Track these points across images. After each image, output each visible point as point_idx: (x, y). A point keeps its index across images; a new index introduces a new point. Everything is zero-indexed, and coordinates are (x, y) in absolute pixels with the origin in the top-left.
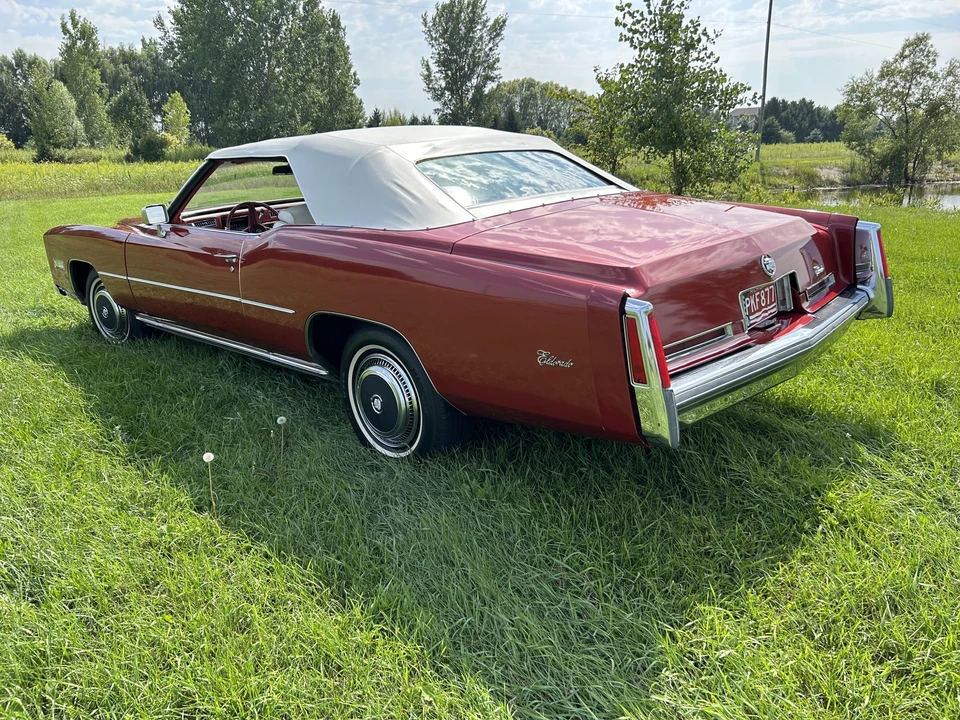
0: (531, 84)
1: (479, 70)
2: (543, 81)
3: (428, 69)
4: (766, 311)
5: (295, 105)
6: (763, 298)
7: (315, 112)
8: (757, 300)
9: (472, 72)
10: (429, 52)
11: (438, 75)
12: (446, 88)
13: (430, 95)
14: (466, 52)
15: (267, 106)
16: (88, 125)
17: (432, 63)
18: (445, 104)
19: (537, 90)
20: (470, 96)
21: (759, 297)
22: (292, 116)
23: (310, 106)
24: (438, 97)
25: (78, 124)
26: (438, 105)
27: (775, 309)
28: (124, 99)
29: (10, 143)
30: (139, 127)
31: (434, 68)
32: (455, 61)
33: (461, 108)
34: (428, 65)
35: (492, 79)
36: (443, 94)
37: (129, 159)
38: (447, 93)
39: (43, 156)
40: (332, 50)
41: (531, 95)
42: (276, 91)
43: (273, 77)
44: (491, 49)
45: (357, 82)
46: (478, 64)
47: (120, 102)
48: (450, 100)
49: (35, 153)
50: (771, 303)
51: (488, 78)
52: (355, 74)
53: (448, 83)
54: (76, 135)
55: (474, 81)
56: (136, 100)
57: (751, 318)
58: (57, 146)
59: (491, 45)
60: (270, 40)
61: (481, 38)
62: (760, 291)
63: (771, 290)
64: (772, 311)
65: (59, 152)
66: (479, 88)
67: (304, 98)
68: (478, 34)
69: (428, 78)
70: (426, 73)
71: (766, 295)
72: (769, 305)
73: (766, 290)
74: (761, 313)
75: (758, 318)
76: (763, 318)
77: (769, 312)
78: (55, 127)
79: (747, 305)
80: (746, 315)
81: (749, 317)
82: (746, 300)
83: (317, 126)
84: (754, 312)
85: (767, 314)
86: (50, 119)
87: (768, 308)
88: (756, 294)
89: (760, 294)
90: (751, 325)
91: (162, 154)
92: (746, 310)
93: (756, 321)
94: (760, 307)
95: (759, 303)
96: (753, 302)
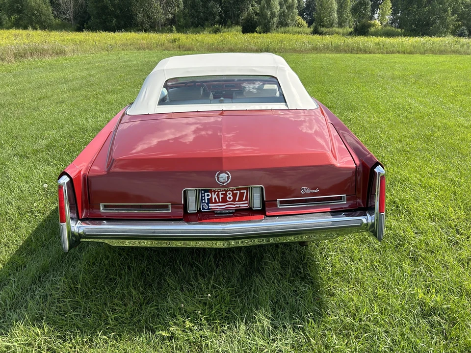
4: (234, 205)
5: (450, 5)
6: (230, 196)
8: (221, 196)
21: (225, 195)
22: (446, 11)
25: (335, 15)
27: (247, 205)
29: (306, 25)
37: (350, 34)
39: (316, 32)
47: (357, 4)
49: (312, 29)
50: (241, 199)
54: (333, 21)
57: (210, 205)
58: (323, 26)
62: (227, 192)
63: (242, 195)
64: (241, 205)
65: (324, 30)
71: (234, 195)
72: (237, 201)
73: (234, 192)
74: (225, 204)
75: (221, 207)
76: (226, 208)
77: (236, 205)
78: (325, 17)
79: (206, 198)
80: (205, 202)
81: (207, 204)
82: (206, 194)
83: (462, 17)
84: (216, 202)
85: (235, 206)
86: (324, 13)
87: (236, 203)
88: (220, 193)
89: (226, 193)
90: (209, 209)
91: (368, 32)
92: (205, 200)
93: (219, 207)
94: (224, 200)
95: (224, 198)
96: (215, 196)
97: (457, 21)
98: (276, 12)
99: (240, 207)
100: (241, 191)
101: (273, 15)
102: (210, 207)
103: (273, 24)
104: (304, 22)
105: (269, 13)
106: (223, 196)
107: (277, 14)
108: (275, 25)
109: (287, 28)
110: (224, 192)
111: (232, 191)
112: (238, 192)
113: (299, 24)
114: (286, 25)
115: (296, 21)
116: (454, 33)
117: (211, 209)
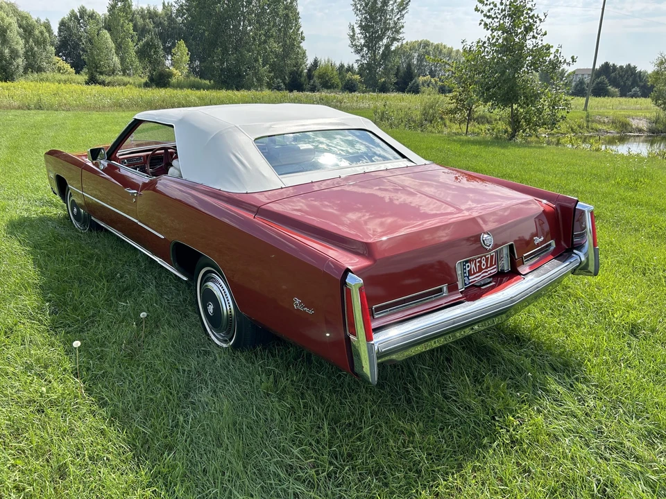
0: (426, 44)
1: (389, 33)
2: (436, 43)
3: (353, 30)
4: (487, 272)
5: (259, 53)
6: (484, 262)
7: (273, 59)
8: (478, 264)
9: (384, 34)
10: (355, 19)
11: (359, 36)
12: (364, 45)
13: (353, 50)
14: (381, 20)
15: (240, 53)
16: (122, 60)
17: (356, 26)
18: (363, 56)
19: (430, 48)
20: (381, 52)
21: (480, 262)
22: (257, 60)
23: (269, 55)
24: (358, 52)
25: (116, 59)
26: (358, 57)
27: (495, 270)
28: (147, 44)
29: (73, 70)
30: (156, 63)
31: (357, 30)
32: (372, 26)
33: (375, 60)
34: (353, 28)
35: (398, 40)
36: (362, 50)
37: (146, 85)
38: (365, 49)
39: (92, 80)
40: (287, 15)
41: (426, 52)
42: (246, 43)
43: (245, 33)
44: (398, 19)
45: (303, 39)
46: (388, 29)
47: (144, 46)
48: (367, 54)
49: (86, 77)
50: (491, 265)
51: (394, 39)
52: (302, 33)
53: (366, 42)
54: (114, 66)
55: (385, 41)
56: (155, 45)
57: (470, 278)
58: (101, 73)
59: (398, 16)
60: (246, 7)
61: (393, 9)
62: (481, 257)
63: (492, 257)
64: (492, 271)
65: (102, 77)
66: (387, 47)
67: (265, 49)
68: (390, 8)
69: (352, 37)
70: (352, 34)
71: (487, 261)
72: (489, 267)
73: (487, 257)
74: (481, 273)
75: (478, 278)
76: (482, 277)
77: (489, 272)
78: (101, 61)
79: (467, 269)
80: (466, 276)
81: (468, 277)
82: (467, 265)
83: (273, 68)
84: (474, 273)
85: (487, 274)
86: (98, 55)
87: (488, 269)
88: (477, 261)
89: (481, 259)
90: (470, 283)
91: (168, 82)
92: (466, 273)
93: (476, 279)
94: (480, 269)
95: (480, 266)
96: (473, 266)
97: (270, 72)
98: (20, 49)
99: (491, 273)
100: (492, 254)
101: (14, 54)
102: (470, 281)
103: (18, 66)
104: (67, 66)
105: (7, 51)
107: (21, 52)
108: (21, 70)
109: (44, 75)
111: (485, 256)
112: (489, 256)
113: (59, 69)
114: (40, 70)
115: (54, 64)
116: (270, 87)
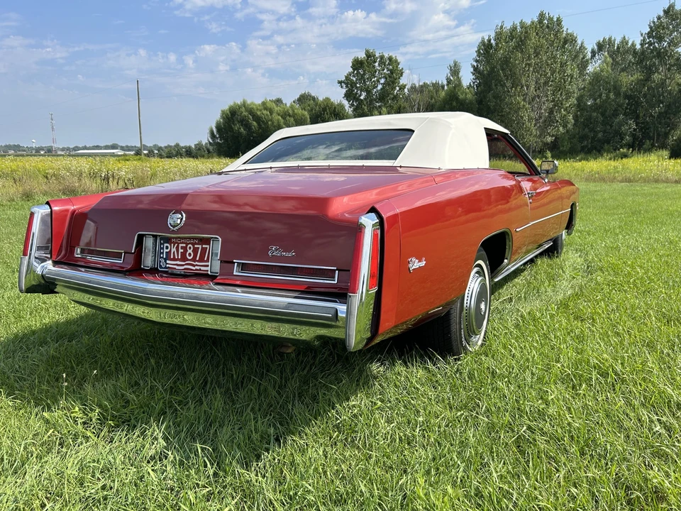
4: (194, 266)
6: (190, 251)
8: (181, 251)
21: (185, 249)
27: (208, 268)
57: (168, 262)
62: (187, 244)
63: (204, 249)
64: (202, 268)
71: (195, 251)
72: (198, 261)
73: (196, 246)
74: (184, 263)
75: (178, 266)
76: (185, 269)
77: (196, 267)
79: (165, 250)
80: (163, 257)
81: (165, 260)
82: (165, 245)
84: (174, 259)
85: (194, 268)
87: (197, 263)
88: (180, 245)
89: (187, 246)
90: (166, 268)
92: (163, 253)
94: (184, 258)
95: (184, 254)
96: (174, 250)
99: (200, 270)
100: (204, 246)
102: (167, 266)
106: (182, 251)
110: (184, 245)
111: (193, 244)
112: (200, 246)
117: (169, 267)
